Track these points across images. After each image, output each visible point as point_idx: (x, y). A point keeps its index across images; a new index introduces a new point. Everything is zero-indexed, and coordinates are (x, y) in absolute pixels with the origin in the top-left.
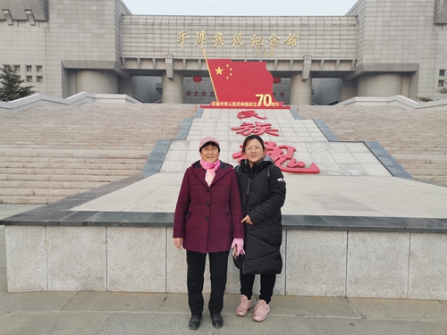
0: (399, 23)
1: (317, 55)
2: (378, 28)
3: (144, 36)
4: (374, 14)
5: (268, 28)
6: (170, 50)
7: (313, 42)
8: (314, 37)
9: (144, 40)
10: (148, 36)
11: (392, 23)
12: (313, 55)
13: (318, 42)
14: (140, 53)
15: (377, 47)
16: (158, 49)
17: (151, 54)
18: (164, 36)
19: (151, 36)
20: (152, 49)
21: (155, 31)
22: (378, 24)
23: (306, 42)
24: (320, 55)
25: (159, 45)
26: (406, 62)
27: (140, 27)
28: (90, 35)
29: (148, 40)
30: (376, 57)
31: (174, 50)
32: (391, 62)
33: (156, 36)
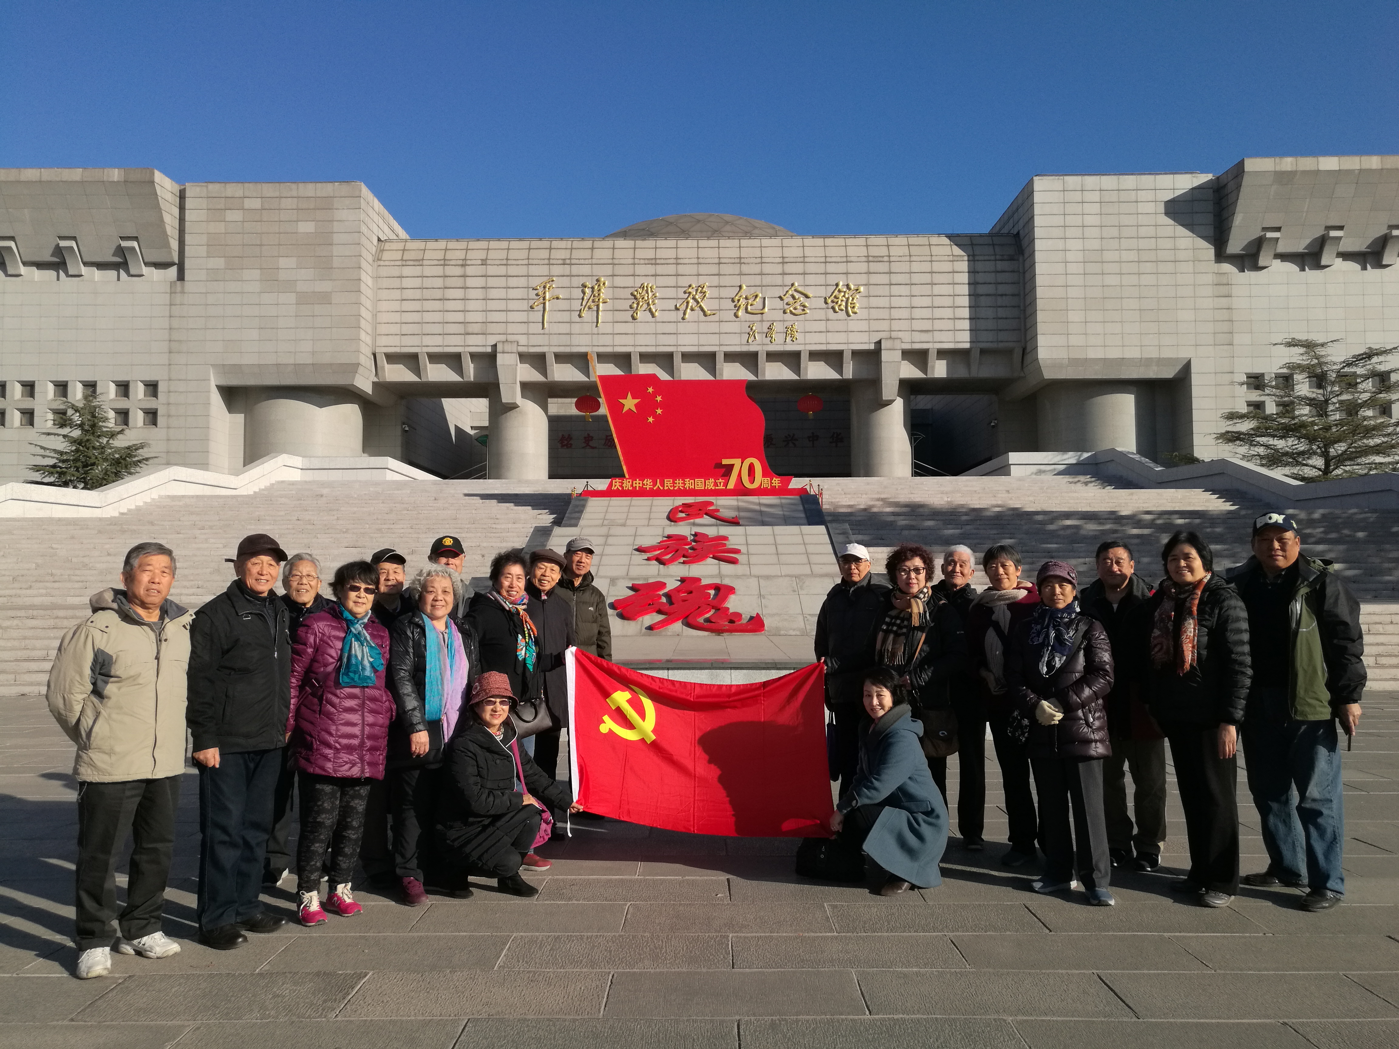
0: (1126, 256)
1: (918, 337)
2: (1072, 268)
3: (438, 294)
4: (1058, 232)
5: (779, 269)
6: (511, 328)
7: (904, 302)
8: (904, 290)
9: (437, 305)
10: (451, 293)
11: (1108, 256)
12: (906, 337)
13: (917, 302)
14: (428, 340)
15: (1074, 316)
16: (476, 328)
17: (458, 340)
18: (493, 293)
19: (459, 293)
20: (460, 328)
21: (470, 282)
22: (1070, 256)
23: (884, 302)
24: (925, 337)
25: (479, 317)
26: (1154, 354)
27: (428, 271)
28: (292, 298)
29: (450, 305)
30: (1074, 340)
31: (523, 329)
32: (1114, 353)
33: (472, 294)
